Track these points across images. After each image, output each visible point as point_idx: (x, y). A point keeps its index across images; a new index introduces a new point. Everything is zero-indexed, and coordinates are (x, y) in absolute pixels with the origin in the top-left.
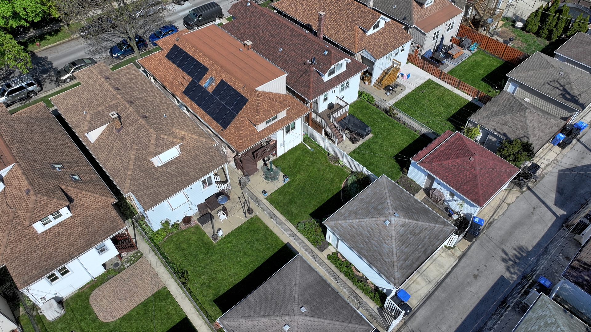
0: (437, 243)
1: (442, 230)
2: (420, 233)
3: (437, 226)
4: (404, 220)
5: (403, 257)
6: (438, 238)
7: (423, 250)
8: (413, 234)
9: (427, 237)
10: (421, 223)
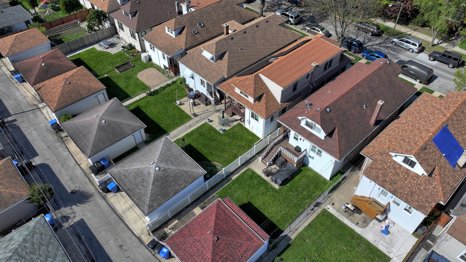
0: (135, 199)
1: (145, 203)
2: (143, 186)
3: (148, 199)
4: (153, 173)
5: (126, 174)
6: (139, 200)
7: (131, 188)
8: (143, 181)
9: (139, 191)
10: (150, 187)
